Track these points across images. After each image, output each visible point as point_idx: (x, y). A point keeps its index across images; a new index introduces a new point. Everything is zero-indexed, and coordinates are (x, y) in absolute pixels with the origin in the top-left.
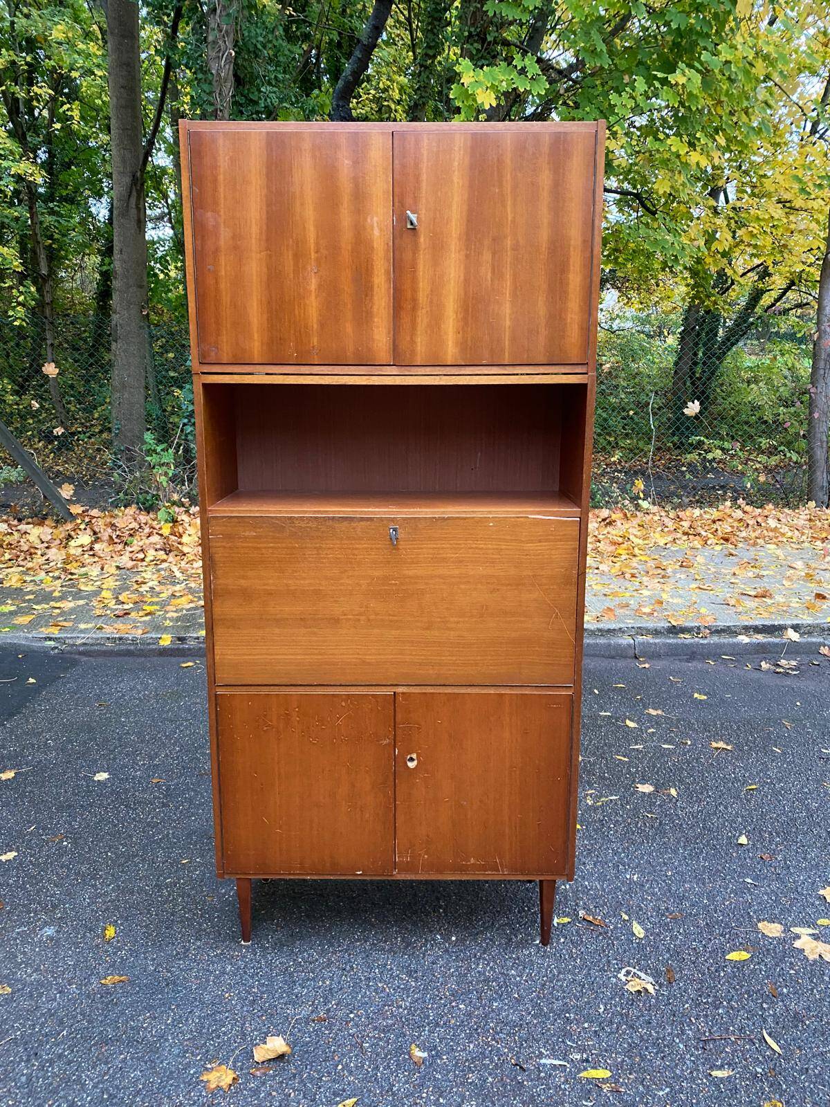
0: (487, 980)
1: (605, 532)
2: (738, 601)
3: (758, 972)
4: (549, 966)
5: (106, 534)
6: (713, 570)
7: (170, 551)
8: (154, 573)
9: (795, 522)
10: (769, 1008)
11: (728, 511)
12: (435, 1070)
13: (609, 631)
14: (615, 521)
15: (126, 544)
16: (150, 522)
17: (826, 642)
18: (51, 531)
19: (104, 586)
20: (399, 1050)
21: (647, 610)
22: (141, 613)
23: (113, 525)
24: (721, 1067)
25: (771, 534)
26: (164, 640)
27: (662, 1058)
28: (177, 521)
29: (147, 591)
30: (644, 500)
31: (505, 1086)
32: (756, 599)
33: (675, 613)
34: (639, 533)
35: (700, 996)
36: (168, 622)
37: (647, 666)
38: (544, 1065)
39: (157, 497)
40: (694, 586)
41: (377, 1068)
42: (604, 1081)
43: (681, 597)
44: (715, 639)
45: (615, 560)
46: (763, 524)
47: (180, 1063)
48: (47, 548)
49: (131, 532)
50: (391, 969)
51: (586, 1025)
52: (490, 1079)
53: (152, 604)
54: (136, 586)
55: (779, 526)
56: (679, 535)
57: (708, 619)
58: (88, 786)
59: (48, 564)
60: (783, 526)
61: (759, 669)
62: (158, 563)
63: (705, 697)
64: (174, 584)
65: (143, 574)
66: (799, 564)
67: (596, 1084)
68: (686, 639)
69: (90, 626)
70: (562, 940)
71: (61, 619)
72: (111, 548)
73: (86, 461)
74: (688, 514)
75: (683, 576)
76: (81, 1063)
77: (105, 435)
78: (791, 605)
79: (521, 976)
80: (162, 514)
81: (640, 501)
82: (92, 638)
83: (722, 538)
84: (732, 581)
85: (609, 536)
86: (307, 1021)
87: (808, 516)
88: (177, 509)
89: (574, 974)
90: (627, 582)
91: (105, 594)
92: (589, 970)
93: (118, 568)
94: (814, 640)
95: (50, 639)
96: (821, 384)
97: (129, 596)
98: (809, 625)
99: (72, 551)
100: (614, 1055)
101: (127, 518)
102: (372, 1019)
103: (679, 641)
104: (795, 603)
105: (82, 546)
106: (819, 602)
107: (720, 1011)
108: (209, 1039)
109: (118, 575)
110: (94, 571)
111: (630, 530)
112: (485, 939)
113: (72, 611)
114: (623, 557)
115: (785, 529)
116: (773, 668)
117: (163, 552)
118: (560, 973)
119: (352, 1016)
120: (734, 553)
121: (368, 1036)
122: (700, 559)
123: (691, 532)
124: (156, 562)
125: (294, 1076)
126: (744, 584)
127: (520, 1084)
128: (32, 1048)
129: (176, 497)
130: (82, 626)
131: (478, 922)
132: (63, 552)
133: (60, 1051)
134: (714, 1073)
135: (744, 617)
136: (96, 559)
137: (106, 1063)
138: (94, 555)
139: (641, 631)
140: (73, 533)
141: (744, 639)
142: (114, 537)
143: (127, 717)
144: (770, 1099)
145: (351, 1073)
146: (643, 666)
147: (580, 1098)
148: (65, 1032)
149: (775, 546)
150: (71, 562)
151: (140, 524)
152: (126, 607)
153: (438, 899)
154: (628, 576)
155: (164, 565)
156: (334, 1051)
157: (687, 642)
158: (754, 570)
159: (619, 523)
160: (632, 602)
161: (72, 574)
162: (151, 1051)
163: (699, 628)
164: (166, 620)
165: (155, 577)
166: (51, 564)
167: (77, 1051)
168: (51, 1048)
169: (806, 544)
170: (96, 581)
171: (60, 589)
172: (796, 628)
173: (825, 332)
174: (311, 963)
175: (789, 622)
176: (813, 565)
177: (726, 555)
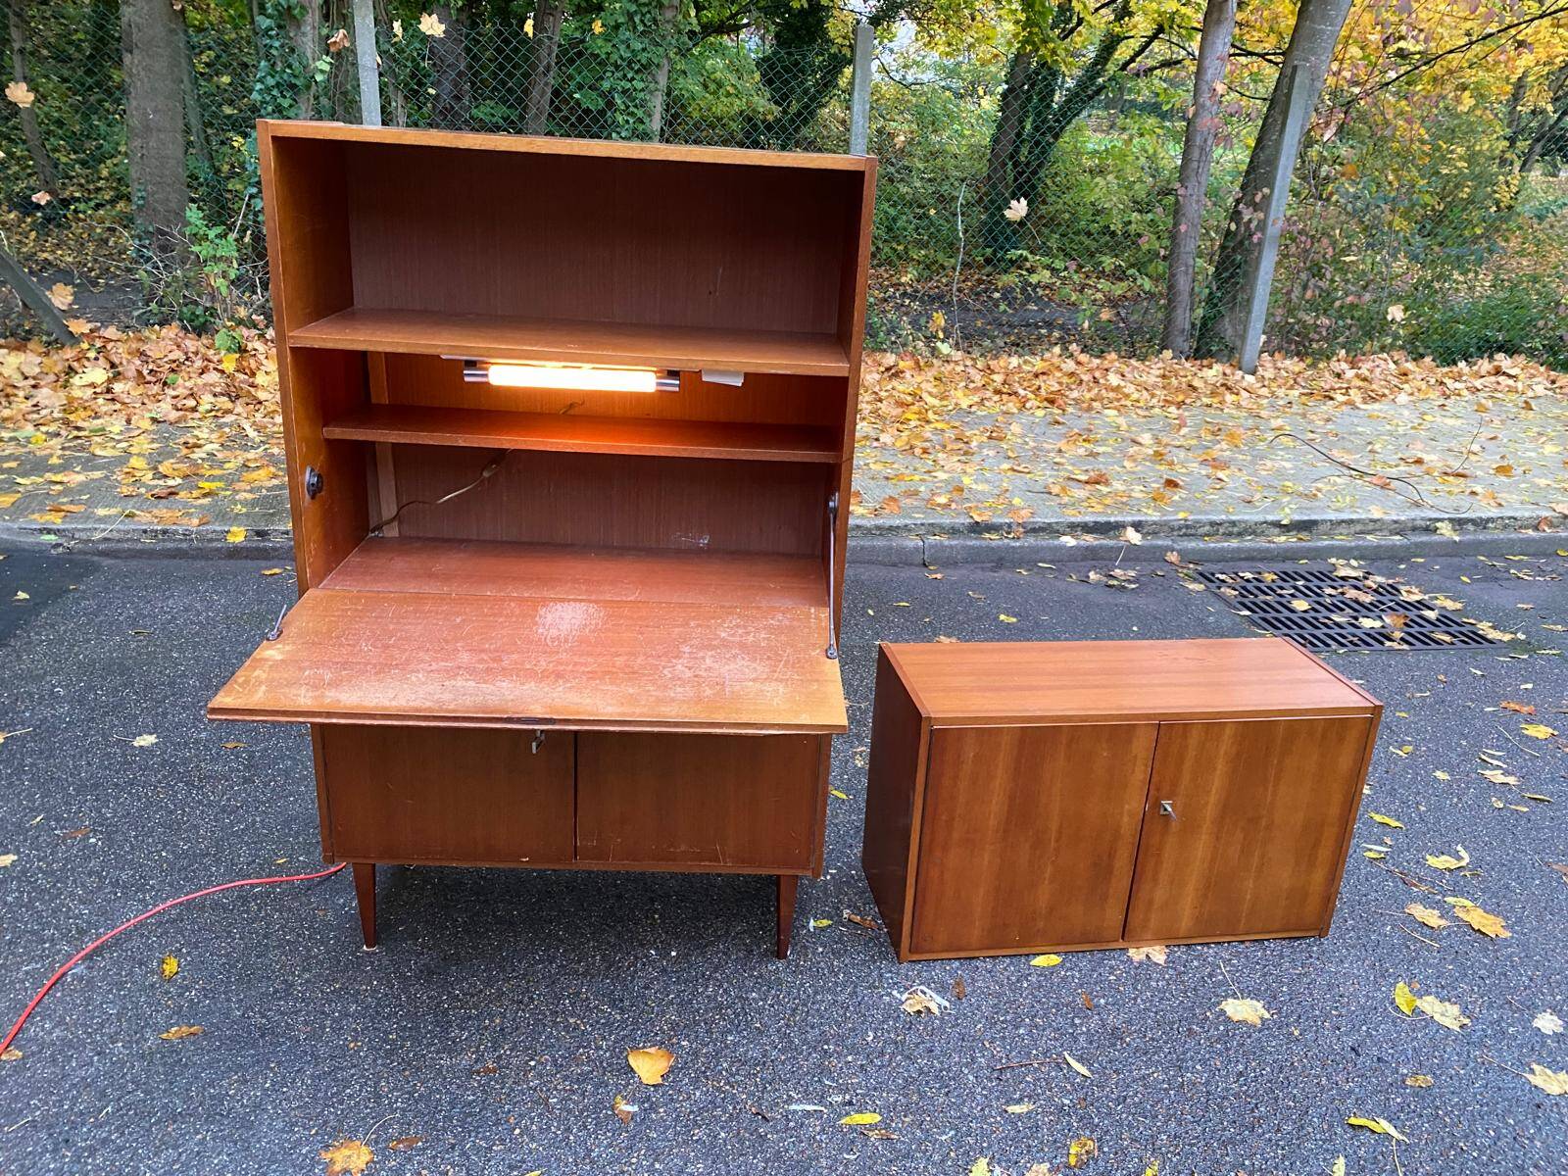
0: (720, 1007)
1: (889, 387)
2: (1063, 489)
3: (1070, 979)
4: (802, 985)
5: (134, 365)
6: (1032, 444)
7: (238, 397)
8: (212, 431)
9: (1145, 378)
10: (1081, 1024)
11: (1056, 361)
12: (649, 1127)
13: (891, 528)
14: (902, 372)
15: (165, 384)
16: (203, 350)
17: (1175, 546)
18: (39, 360)
19: (133, 450)
20: (599, 1105)
21: (942, 500)
22: (196, 493)
23: (142, 354)
24: (1019, 1101)
25: (1112, 395)
26: (235, 534)
27: (947, 1094)
28: (246, 351)
29: (203, 459)
30: (943, 341)
31: (741, 1141)
32: (1088, 487)
33: (980, 505)
34: (935, 391)
35: (996, 1013)
36: (239, 507)
37: (939, 576)
38: (795, 1112)
39: (212, 312)
40: (1006, 466)
41: (568, 1130)
42: (872, 1127)
43: (987, 481)
44: (1031, 541)
45: (901, 427)
46: (1102, 381)
47: (286, 1141)
48: (34, 387)
49: (174, 365)
50: (588, 998)
51: (850, 1058)
52: (723, 1134)
53: (212, 478)
54: (185, 451)
55: (1123, 384)
56: (989, 394)
57: (1023, 512)
58: (124, 755)
59: (38, 412)
60: (1129, 385)
61: (1085, 581)
62: (219, 414)
63: (1015, 620)
64: (245, 448)
65: (196, 432)
66: (1146, 438)
67: (862, 1132)
68: (993, 539)
69: (113, 511)
70: (820, 950)
71: (65, 500)
72: (141, 389)
73: (91, 246)
74: (1002, 363)
75: (992, 453)
76: (137, 1149)
77: (121, 205)
78: (1133, 494)
79: (765, 1000)
80: (221, 339)
81: (939, 344)
82: (118, 531)
83: (1046, 399)
84: (1057, 460)
85: (894, 393)
86: (470, 1073)
87: (1162, 371)
88: (245, 332)
89: (836, 994)
90: (917, 460)
91: (134, 462)
92: (855, 987)
93: (154, 420)
94: (1160, 542)
95: (49, 531)
96: (1192, 183)
97: (176, 466)
98: (1155, 523)
99: (77, 393)
100: (885, 1095)
101: (164, 343)
102: (561, 1065)
103: (984, 543)
104: (1138, 491)
105: (93, 385)
106: (1168, 492)
107: (1021, 1031)
108: (328, 1106)
109: (154, 432)
110: (116, 426)
111: (923, 386)
112: (717, 953)
113: (83, 487)
114: (913, 424)
115: (1130, 389)
116: (1105, 579)
117: (226, 399)
118: (816, 993)
119: (532, 1063)
120: (1061, 420)
121: (556, 1089)
122: (1016, 428)
123: (1005, 390)
124: (216, 413)
125: (453, 1147)
126: (1073, 465)
127: (763, 1138)
128: (60, 1133)
129: (242, 312)
130: (101, 512)
131: (707, 929)
132: (62, 394)
133: (104, 1135)
134: (1011, 1109)
135: (1070, 512)
136: (118, 406)
137: (175, 1147)
138: (113, 400)
139: (934, 529)
140: (75, 365)
141: (1069, 541)
142: (145, 372)
143: (181, 650)
144: (1078, 1137)
145: (533, 1139)
146: (934, 576)
147: (840, 1151)
148: (109, 1109)
149: (1115, 412)
150: (76, 409)
151: (186, 353)
152: (171, 482)
153: (652, 901)
154: (918, 451)
155: (229, 418)
156: (509, 1111)
157: (994, 544)
158: (1086, 444)
159: (908, 375)
160: (922, 489)
161: (78, 429)
162: (242, 1126)
163: (1009, 525)
164: (236, 505)
165: (214, 436)
166: (44, 412)
167: (130, 1134)
168: (90, 1131)
169: (1157, 410)
170: (119, 441)
171: (60, 452)
172: (1137, 526)
173: (1203, 106)
174: (472, 996)
175: (1129, 519)
176: (1165, 440)
177: (1050, 423)
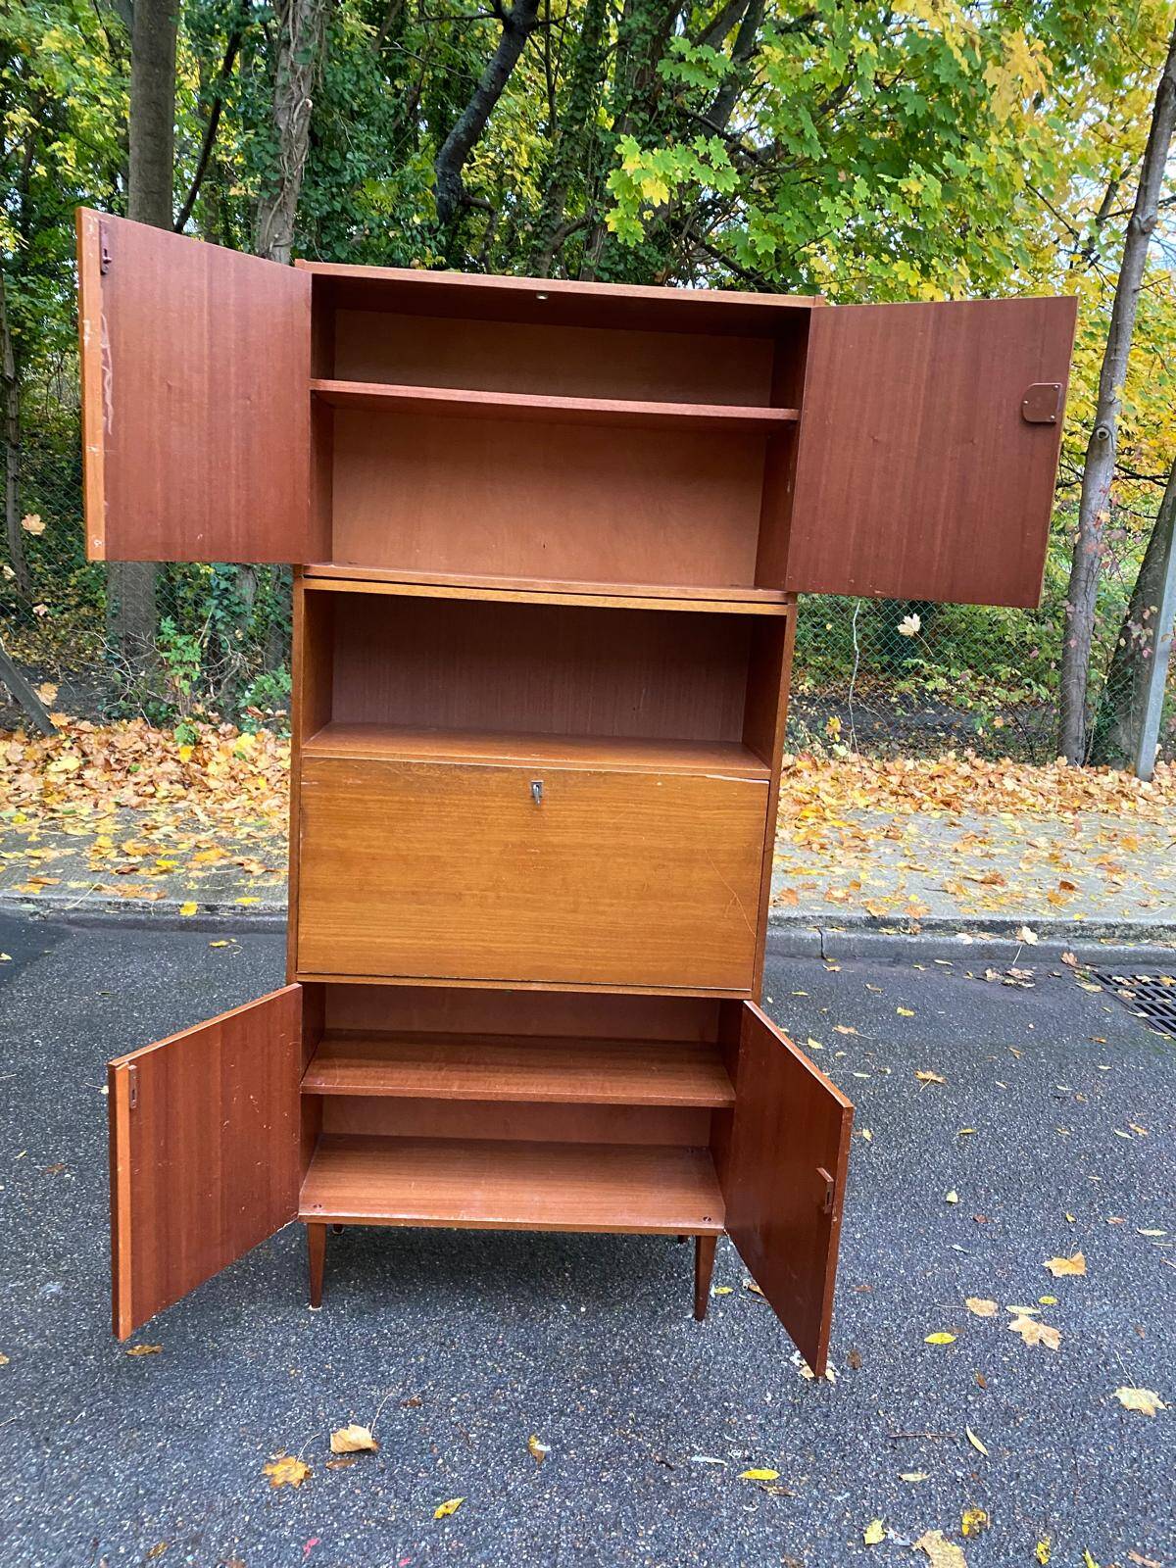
0: (625, 1361)
1: (788, 786)
2: (959, 887)
3: (963, 1357)
4: (704, 1346)
5: (100, 756)
6: (927, 843)
7: (191, 785)
8: (168, 815)
9: (1040, 784)
10: (975, 1402)
11: (952, 765)
12: (560, 1467)
13: (789, 919)
14: (800, 771)
15: (128, 771)
16: (163, 742)
17: (1071, 947)
18: (22, 748)
19: (99, 830)
20: (514, 1443)
21: (839, 894)
22: (154, 870)
23: (111, 744)
24: (914, 1470)
25: (1007, 799)
26: (188, 909)
27: (842, 1458)
28: (200, 743)
29: (160, 840)
30: (839, 744)
31: (647, 1487)
32: (984, 886)
33: (877, 901)
34: (832, 790)
35: (891, 1385)
36: (192, 883)
37: (837, 969)
38: (697, 1463)
39: (175, 709)
40: (902, 864)
41: (487, 1463)
42: (771, 1483)
43: (885, 878)
44: (927, 937)
45: (799, 824)
46: (997, 785)
47: (236, 1453)
48: (17, 772)
49: (137, 755)
50: (504, 1345)
51: (749, 1417)
52: (629, 1479)
53: (169, 857)
54: (144, 832)
55: (1018, 789)
56: (885, 795)
57: (919, 909)
58: (94, 1102)
59: (19, 795)
60: (1024, 790)
61: (982, 978)
62: (174, 800)
63: (912, 1013)
64: (197, 830)
65: (154, 816)
66: (1042, 841)
67: (761, 1487)
68: (890, 934)
69: (83, 885)
70: (721, 1315)
71: (42, 873)
72: (107, 776)
74: (898, 766)
75: (888, 851)
76: (107, 1450)
77: (85, 610)
78: (1029, 895)
79: (669, 1357)
80: (179, 733)
81: (835, 746)
82: (88, 902)
83: (942, 802)
84: (954, 859)
85: (792, 791)
86: (397, 1404)
87: (1057, 777)
88: (201, 726)
89: (736, 1356)
90: (814, 856)
91: (101, 840)
92: (755, 1351)
93: (118, 804)
94: (1056, 944)
95: (29, 901)
96: (1081, 601)
97: (137, 846)
98: (1051, 924)
99: (52, 778)
100: (782, 1453)
101: (130, 735)
102: (480, 1403)
103: (881, 938)
104: (1033, 893)
105: (66, 772)
106: (1064, 893)
107: (916, 1403)
108: (272, 1426)
109: (119, 815)
110: (85, 809)
111: (821, 785)
112: (623, 1311)
113: (57, 863)
114: (811, 821)
115: (1026, 793)
116: (1001, 978)
117: (180, 786)
118: (717, 1354)
119: (454, 1400)
120: (957, 822)
121: (475, 1425)
122: (912, 828)
123: (901, 792)
124: (172, 799)
125: (383, 1470)
126: (969, 865)
127: (667, 1485)
128: (42, 1432)
129: (200, 709)
130: (73, 885)
131: (615, 1290)
132: (40, 779)
133: (79, 1436)
134: (905, 1477)
135: (965, 909)
136: (87, 791)
137: (140, 1452)
138: (83, 785)
139: (831, 922)
140: (53, 753)
141: (965, 939)
142: (112, 761)
143: (141, 1010)
144: (971, 1508)
145: (454, 1470)
146: (832, 968)
147: (740, 1503)
148: (84, 1414)
149: (1011, 816)
150: (52, 793)
151: (148, 745)
152: (132, 860)
153: (563, 1260)
154: (815, 847)
155: (182, 804)
156: (433, 1442)
157: (891, 939)
158: (983, 846)
159: (805, 774)
160: (820, 883)
161: (53, 811)
162: (197, 1438)
163: (906, 921)
164: (188, 881)
165: (171, 819)
166: (23, 795)
167: (101, 1437)
168: (67, 1432)
169: (1053, 816)
170: (88, 822)
171: (38, 831)
172: (1033, 926)
173: (1089, 532)
174: (400, 1335)
175: (1025, 919)
176: (1060, 845)
177: (946, 825)
